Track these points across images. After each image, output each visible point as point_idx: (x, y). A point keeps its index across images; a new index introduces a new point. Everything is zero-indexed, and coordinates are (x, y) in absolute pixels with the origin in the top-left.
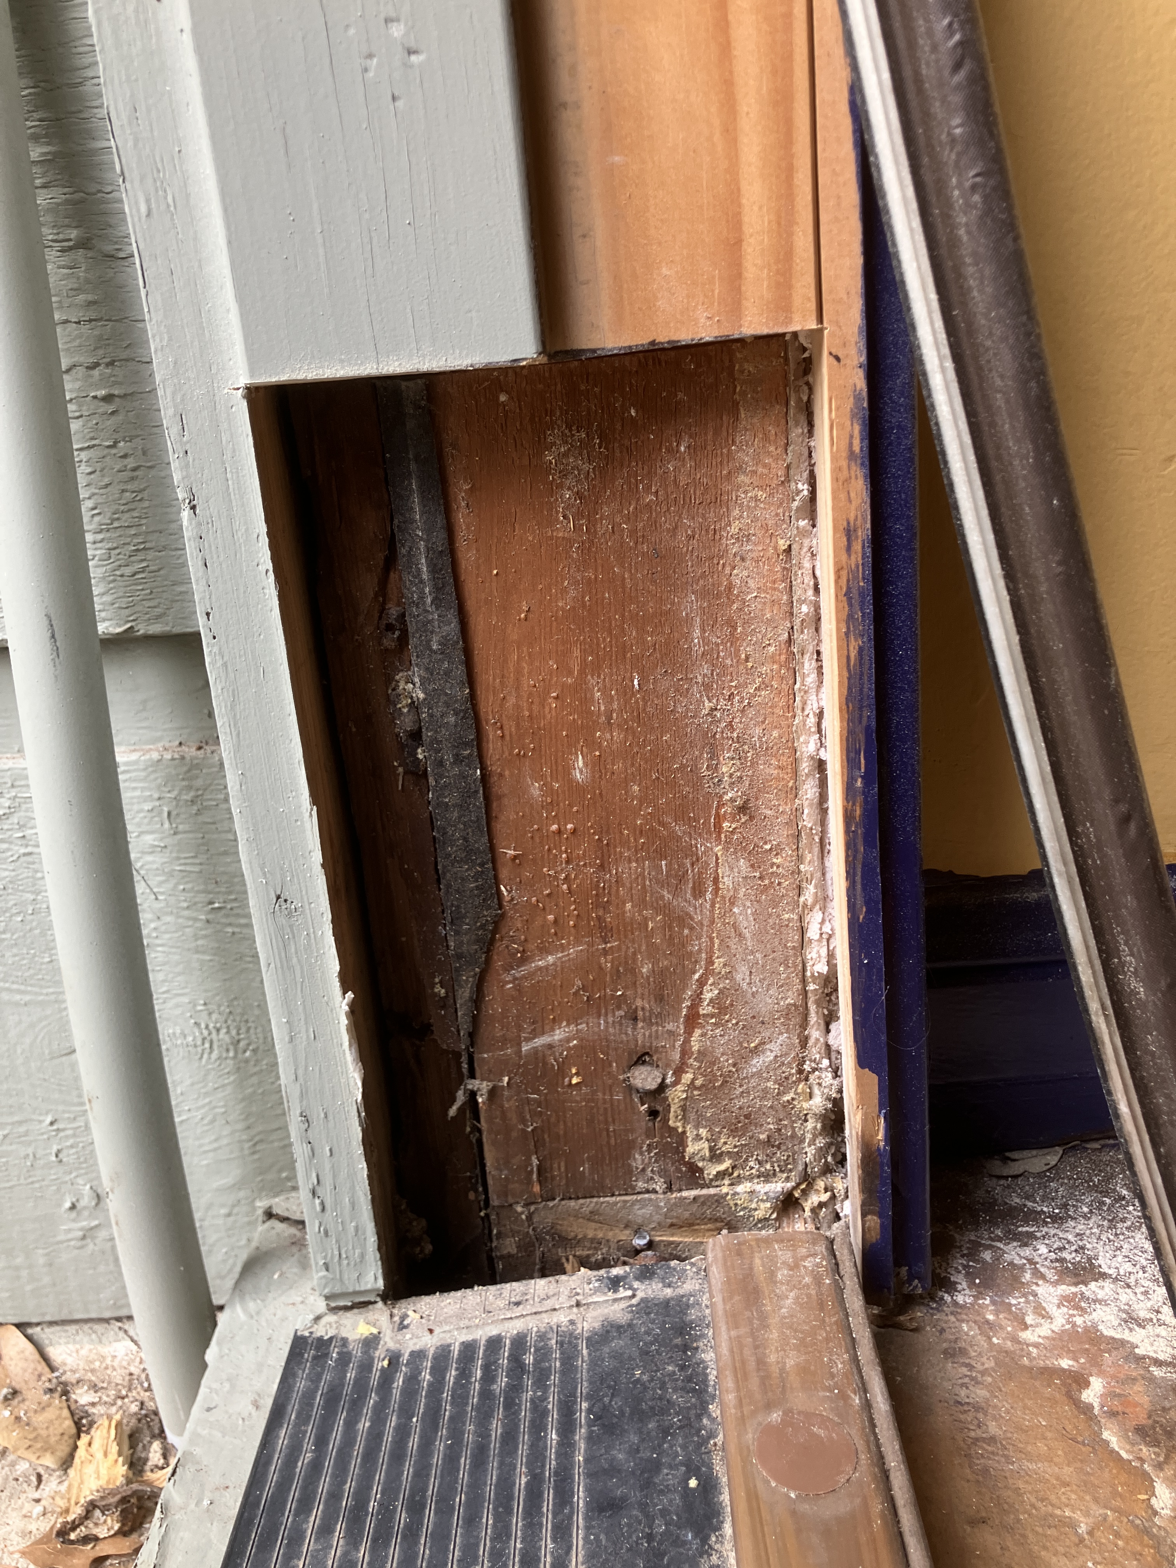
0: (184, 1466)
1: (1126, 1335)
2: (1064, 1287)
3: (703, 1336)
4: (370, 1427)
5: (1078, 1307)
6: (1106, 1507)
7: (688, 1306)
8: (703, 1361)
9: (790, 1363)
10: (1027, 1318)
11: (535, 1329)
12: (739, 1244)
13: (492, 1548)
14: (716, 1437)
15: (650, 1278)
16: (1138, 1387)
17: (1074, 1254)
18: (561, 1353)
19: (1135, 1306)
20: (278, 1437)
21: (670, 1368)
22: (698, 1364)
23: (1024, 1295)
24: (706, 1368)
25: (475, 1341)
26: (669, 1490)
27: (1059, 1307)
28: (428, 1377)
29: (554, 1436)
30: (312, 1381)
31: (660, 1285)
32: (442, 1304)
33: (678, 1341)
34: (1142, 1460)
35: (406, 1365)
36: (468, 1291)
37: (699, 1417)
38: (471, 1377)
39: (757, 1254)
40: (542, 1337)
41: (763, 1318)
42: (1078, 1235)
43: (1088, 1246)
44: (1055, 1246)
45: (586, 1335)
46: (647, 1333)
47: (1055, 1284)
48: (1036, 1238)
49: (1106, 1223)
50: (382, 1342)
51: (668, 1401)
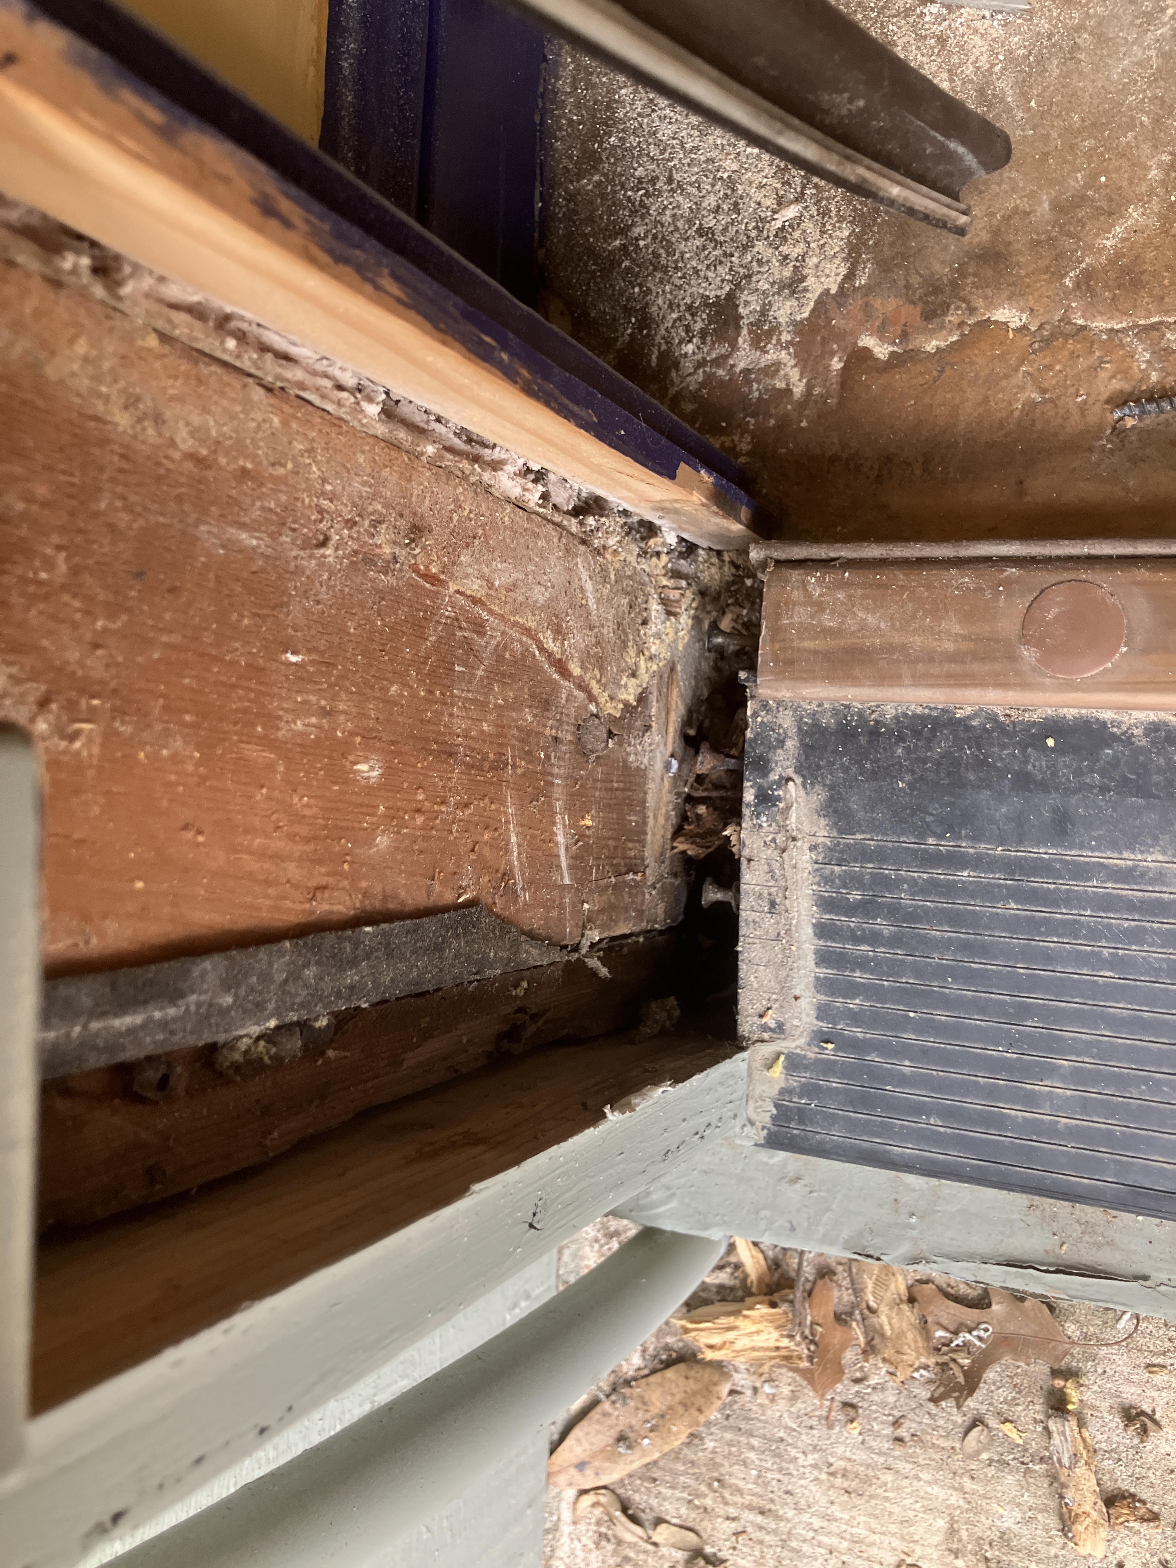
0: (865, 1247)
1: (813, 296)
2: (740, 340)
3: (860, 713)
4: (910, 1060)
5: (770, 333)
6: (1017, 370)
7: (816, 725)
8: (896, 717)
9: (957, 629)
10: (777, 386)
11: (815, 887)
12: (776, 661)
13: (1085, 937)
14: (997, 715)
15: (767, 761)
16: (877, 303)
17: (698, 319)
18: (856, 861)
19: (777, 277)
20: (901, 1155)
21: (899, 751)
22: (899, 722)
23: (749, 382)
24: (905, 715)
25: (817, 952)
26: (1053, 765)
27: (767, 352)
28: (857, 1001)
29: (965, 874)
30: (833, 1125)
31: (779, 751)
32: (755, 985)
33: (863, 740)
34: (961, 324)
35: (834, 1023)
36: (741, 957)
37: (968, 728)
38: (867, 956)
39: (795, 644)
40: (827, 880)
41: (890, 648)
42: (670, 306)
43: (688, 300)
44: (683, 334)
45: (835, 834)
46: (846, 770)
47: (734, 347)
48: (669, 351)
49: (658, 275)
50: (798, 1051)
51: (942, 757)
